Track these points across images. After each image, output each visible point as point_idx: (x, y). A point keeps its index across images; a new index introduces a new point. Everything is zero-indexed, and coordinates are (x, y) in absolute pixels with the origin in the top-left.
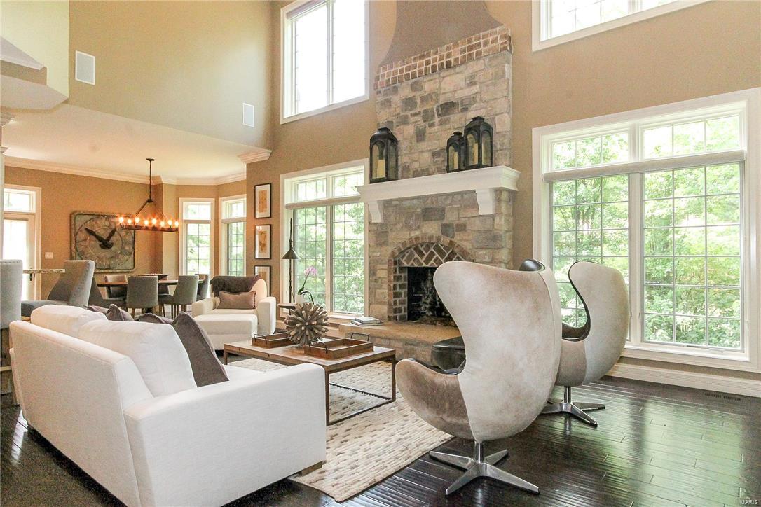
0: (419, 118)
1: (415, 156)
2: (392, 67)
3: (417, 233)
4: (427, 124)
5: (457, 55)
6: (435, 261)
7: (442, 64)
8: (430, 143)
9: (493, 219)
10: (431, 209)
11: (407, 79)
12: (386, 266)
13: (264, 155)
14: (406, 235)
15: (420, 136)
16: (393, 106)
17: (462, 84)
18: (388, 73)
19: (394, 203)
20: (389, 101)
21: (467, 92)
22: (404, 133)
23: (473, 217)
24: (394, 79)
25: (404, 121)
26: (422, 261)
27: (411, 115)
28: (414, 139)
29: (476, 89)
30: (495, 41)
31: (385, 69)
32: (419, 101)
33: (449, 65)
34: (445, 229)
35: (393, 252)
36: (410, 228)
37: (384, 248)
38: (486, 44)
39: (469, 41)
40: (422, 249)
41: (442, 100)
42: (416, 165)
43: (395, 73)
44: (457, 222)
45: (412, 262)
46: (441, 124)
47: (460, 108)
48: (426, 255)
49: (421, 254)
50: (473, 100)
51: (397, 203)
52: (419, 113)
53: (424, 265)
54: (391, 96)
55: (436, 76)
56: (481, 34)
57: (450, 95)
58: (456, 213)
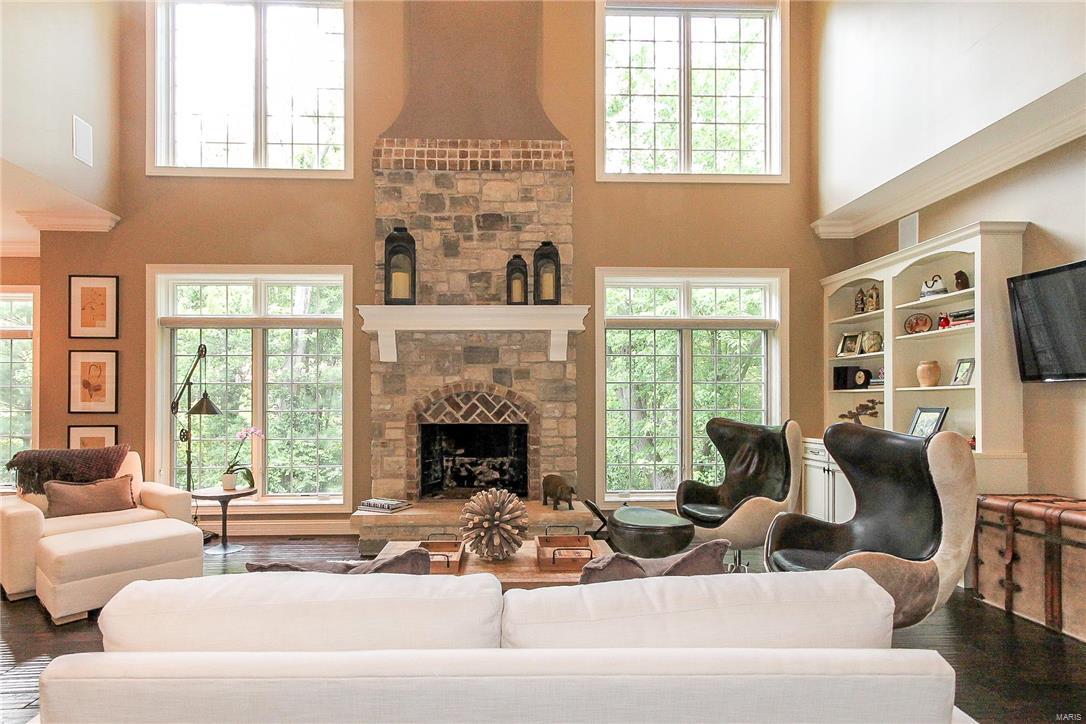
0: (448, 225)
1: (443, 275)
2: (403, 144)
3: (457, 379)
4: (461, 235)
5: (506, 156)
6: (478, 415)
7: (487, 163)
8: (466, 261)
9: (565, 367)
10: (476, 349)
11: (431, 164)
12: (403, 424)
13: (102, 221)
14: (439, 382)
15: (450, 249)
16: (405, 199)
17: (514, 196)
18: (398, 151)
19: (417, 336)
20: (399, 191)
21: (520, 208)
22: (427, 242)
23: (537, 363)
24: (409, 165)
25: (426, 224)
26: (458, 416)
27: (436, 218)
28: (441, 251)
29: (532, 206)
30: (557, 156)
31: (391, 143)
32: (448, 203)
33: (496, 167)
34: (500, 375)
35: (416, 406)
36: (444, 372)
37: (398, 400)
38: (547, 155)
39: (525, 145)
40: (458, 400)
41: (485, 209)
42: (443, 288)
43: (409, 153)
44: (517, 367)
45: (442, 417)
46: (482, 238)
47: (510, 225)
48: (465, 408)
49: (457, 407)
50: (529, 218)
51: (423, 336)
52: (448, 219)
53: (462, 421)
54: (401, 185)
55: (474, 175)
56: (540, 142)
57: (497, 205)
58: (515, 355)
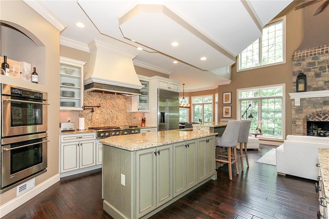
0: (317, 69)
1: (315, 83)
2: (302, 52)
3: (320, 109)
4: (322, 71)
8: (323, 78)
10: (326, 101)
11: (311, 55)
12: (302, 121)
13: (229, 82)
14: (314, 110)
15: (318, 75)
16: (303, 65)
18: (300, 54)
19: (306, 99)
20: (300, 64)
22: (310, 75)
24: (304, 56)
25: (309, 70)
27: (312, 68)
28: (314, 77)
31: (298, 52)
32: (317, 64)
35: (306, 116)
36: (315, 108)
37: (300, 115)
40: (321, 115)
42: (315, 86)
43: (304, 54)
45: (315, 119)
48: (323, 117)
51: (309, 99)
52: (317, 67)
53: (322, 120)
54: (301, 62)
55: (327, 55)
